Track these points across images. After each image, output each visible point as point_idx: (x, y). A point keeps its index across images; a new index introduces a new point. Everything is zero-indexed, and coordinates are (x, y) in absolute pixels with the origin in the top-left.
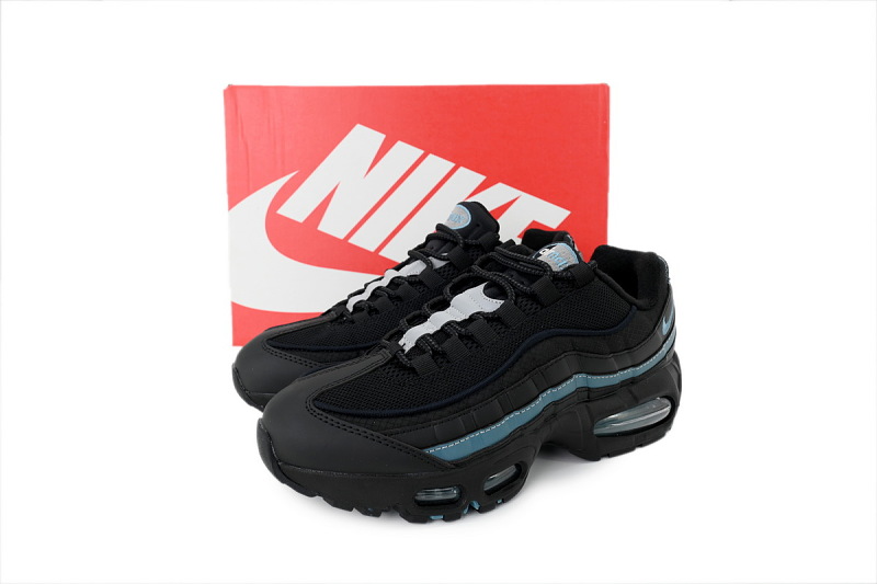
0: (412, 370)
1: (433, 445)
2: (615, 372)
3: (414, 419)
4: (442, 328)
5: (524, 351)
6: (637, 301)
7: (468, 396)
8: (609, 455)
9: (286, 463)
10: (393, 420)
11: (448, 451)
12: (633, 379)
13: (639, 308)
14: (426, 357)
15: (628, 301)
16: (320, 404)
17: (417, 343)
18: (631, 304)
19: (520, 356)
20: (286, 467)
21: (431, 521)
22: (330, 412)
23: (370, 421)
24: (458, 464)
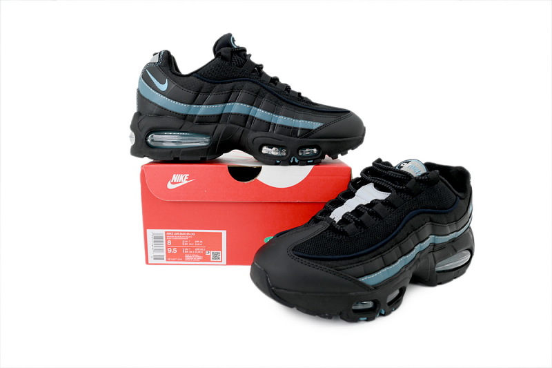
0: (344, 233)
1: (363, 276)
2: (448, 235)
3: (351, 261)
4: (356, 208)
5: (406, 223)
6: (459, 194)
7: (378, 248)
8: (440, 284)
9: (277, 288)
10: (340, 262)
11: (370, 280)
12: (455, 238)
13: (461, 198)
14: (352, 225)
15: (455, 194)
16: (296, 253)
17: (343, 217)
18: (457, 195)
19: (404, 225)
20: (277, 290)
21: (360, 320)
22: (302, 257)
23: (327, 263)
24: (376, 287)
